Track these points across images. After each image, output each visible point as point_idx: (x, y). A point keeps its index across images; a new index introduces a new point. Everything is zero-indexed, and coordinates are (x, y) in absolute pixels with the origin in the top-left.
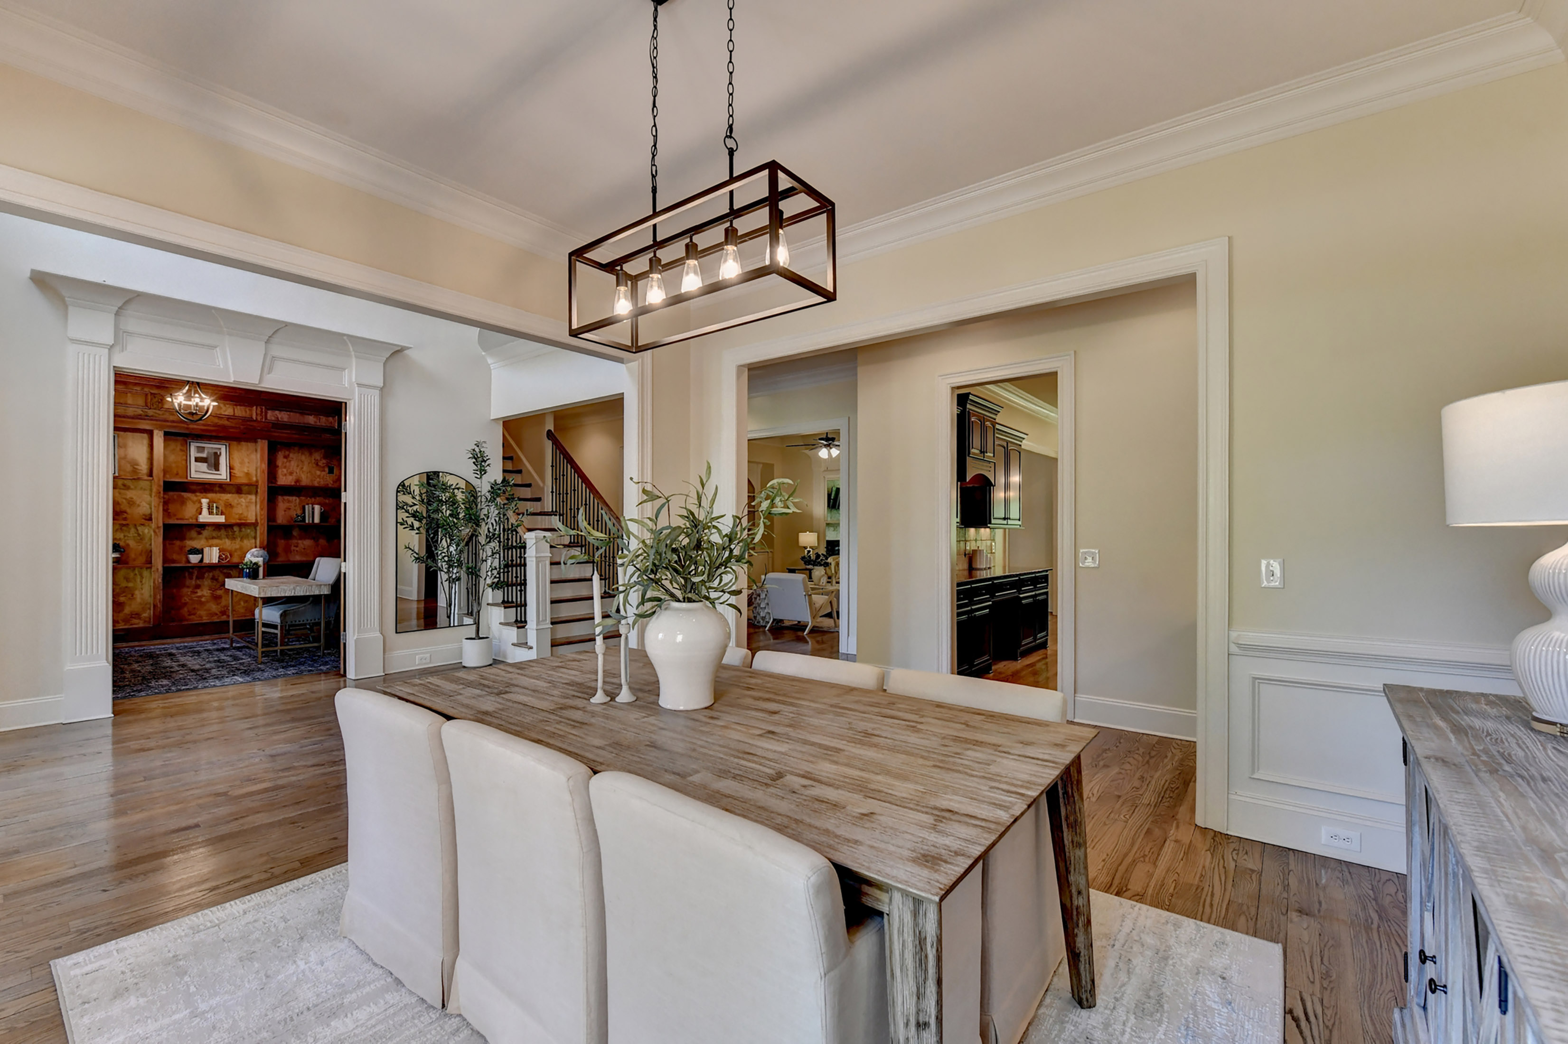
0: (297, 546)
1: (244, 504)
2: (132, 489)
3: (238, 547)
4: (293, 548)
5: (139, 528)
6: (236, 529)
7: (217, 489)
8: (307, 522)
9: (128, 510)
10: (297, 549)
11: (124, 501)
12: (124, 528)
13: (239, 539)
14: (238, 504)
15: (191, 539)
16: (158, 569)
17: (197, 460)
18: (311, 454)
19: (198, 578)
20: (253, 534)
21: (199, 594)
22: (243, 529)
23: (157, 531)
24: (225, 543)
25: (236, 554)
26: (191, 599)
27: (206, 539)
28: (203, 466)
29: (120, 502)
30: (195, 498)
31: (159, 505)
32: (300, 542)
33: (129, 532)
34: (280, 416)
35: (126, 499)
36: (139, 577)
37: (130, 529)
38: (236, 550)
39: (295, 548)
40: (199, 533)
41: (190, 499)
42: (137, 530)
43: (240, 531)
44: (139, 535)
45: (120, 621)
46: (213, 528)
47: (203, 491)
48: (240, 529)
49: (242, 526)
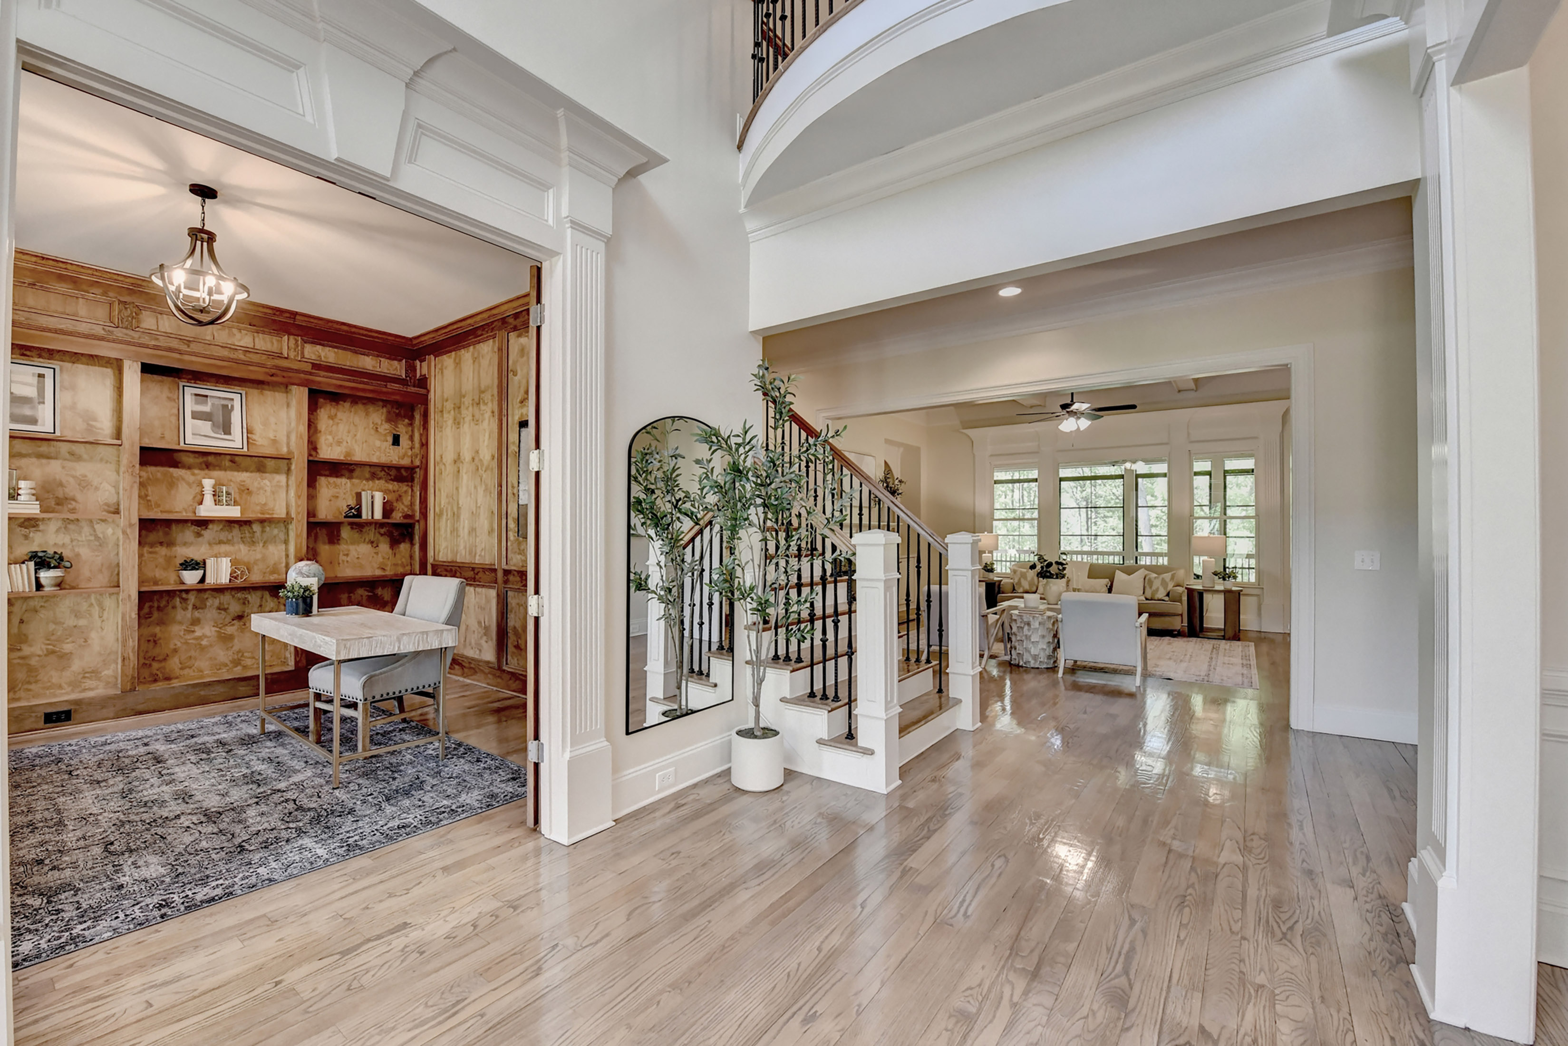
0: (347, 555)
1: (268, 489)
2: (85, 461)
3: (259, 556)
4: (342, 558)
5: (97, 526)
6: (256, 527)
7: (228, 464)
8: (364, 516)
9: (79, 497)
10: (349, 559)
11: (71, 480)
12: (72, 527)
13: (261, 545)
14: (259, 489)
15: (185, 544)
16: (130, 596)
17: (196, 416)
18: (367, 414)
19: (195, 607)
20: (282, 536)
21: (198, 633)
22: (268, 529)
23: (128, 531)
24: (240, 550)
25: (256, 568)
26: (186, 643)
27: (210, 544)
28: (205, 427)
29: (64, 481)
30: (191, 479)
31: (132, 487)
32: (352, 548)
33: (80, 533)
34: (323, 354)
35: (74, 477)
36: (97, 608)
37: (82, 527)
38: (256, 562)
39: (345, 558)
40: (199, 535)
41: (183, 479)
42: (95, 531)
43: (263, 532)
44: (97, 538)
45: (65, 686)
46: (221, 526)
47: (204, 466)
48: (263, 527)
49: (266, 524)
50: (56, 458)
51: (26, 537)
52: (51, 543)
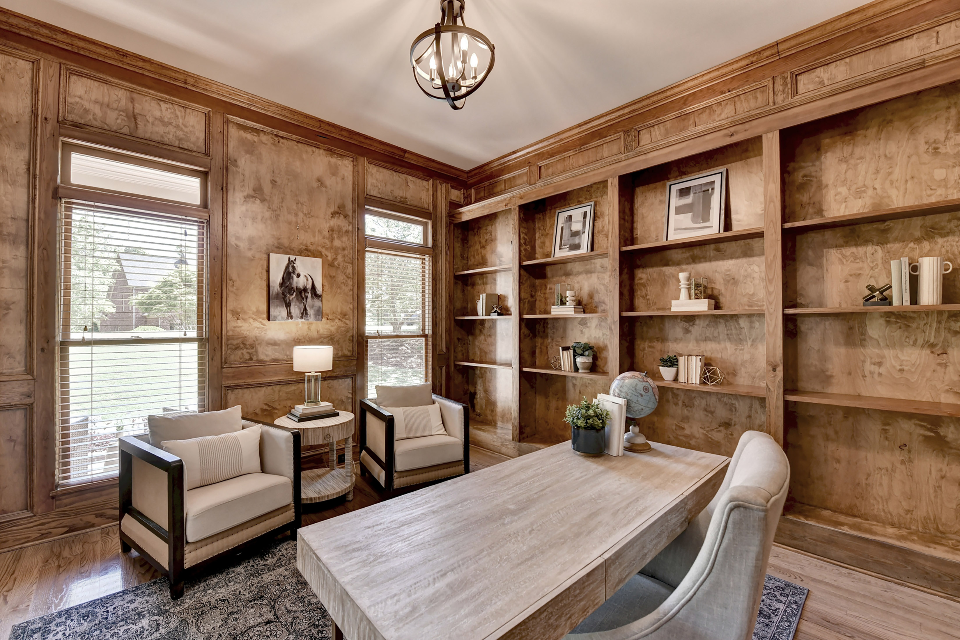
0: (880, 364)
3: (747, 357)
4: (869, 367)
6: (743, 323)
7: (712, 253)
8: (896, 302)
10: (882, 370)
13: (750, 343)
14: (745, 277)
15: (676, 340)
17: (679, 211)
20: (757, 333)
21: (687, 432)
22: (757, 325)
23: (613, 327)
24: (726, 349)
25: (743, 370)
26: (677, 438)
27: (697, 341)
28: (686, 219)
32: (889, 353)
39: (873, 368)
40: (687, 331)
43: (751, 327)
46: (707, 322)
47: (691, 260)
48: (751, 322)
49: (754, 318)
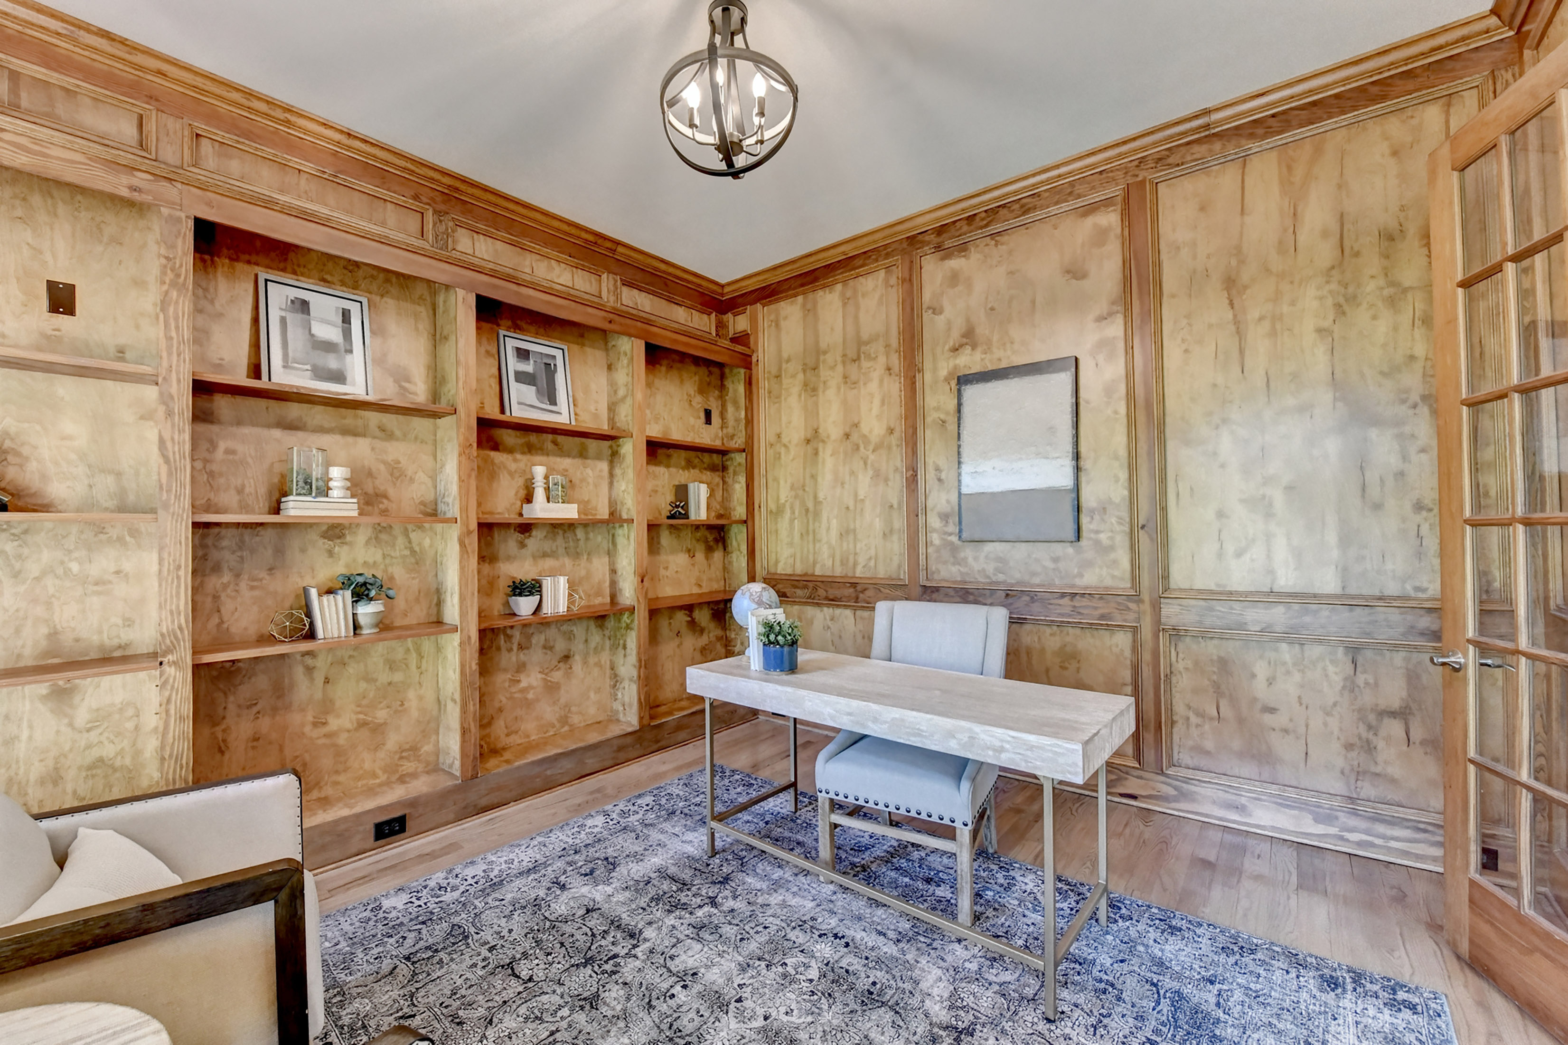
0: (667, 568)
1: (590, 480)
2: (397, 440)
3: (583, 573)
5: (413, 536)
6: (580, 533)
7: (550, 446)
8: (691, 516)
9: (391, 492)
10: (668, 573)
11: (382, 467)
12: (383, 536)
13: (586, 557)
14: (582, 479)
15: (509, 558)
16: (469, 638)
17: (521, 377)
18: (682, 382)
19: (521, 647)
20: (605, 545)
21: (523, 684)
22: (591, 535)
23: (467, 540)
24: (578, 565)
26: (511, 698)
27: (534, 557)
28: (529, 393)
29: (374, 470)
30: (513, 466)
31: (469, 476)
32: (673, 558)
33: (393, 546)
34: (639, 302)
35: (385, 462)
36: (414, 655)
37: (395, 538)
40: (522, 545)
41: (505, 467)
42: (410, 542)
44: (413, 552)
45: (380, 772)
46: (545, 533)
47: (526, 450)
48: (587, 533)
49: (590, 529)
50: (364, 436)
51: (330, 553)
52: (361, 561)
